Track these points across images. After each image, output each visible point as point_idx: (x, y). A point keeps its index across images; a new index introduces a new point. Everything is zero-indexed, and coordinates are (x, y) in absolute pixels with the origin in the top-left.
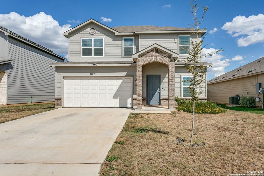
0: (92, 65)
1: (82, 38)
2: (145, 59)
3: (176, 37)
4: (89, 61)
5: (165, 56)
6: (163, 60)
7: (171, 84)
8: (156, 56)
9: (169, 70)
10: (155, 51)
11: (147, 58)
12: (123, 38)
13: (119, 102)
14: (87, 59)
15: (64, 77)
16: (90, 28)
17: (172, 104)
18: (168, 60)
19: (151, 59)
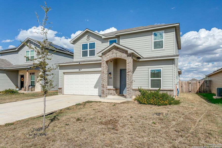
0: (78, 63)
1: (82, 44)
2: (108, 56)
3: (151, 34)
4: (86, 60)
5: (123, 53)
6: (122, 56)
7: (128, 77)
8: (116, 53)
9: (127, 64)
10: (115, 48)
11: (109, 55)
12: (109, 40)
13: (98, 91)
14: (85, 59)
15: (64, 73)
16: (87, 36)
17: (128, 95)
18: (126, 55)
19: (112, 56)
